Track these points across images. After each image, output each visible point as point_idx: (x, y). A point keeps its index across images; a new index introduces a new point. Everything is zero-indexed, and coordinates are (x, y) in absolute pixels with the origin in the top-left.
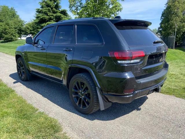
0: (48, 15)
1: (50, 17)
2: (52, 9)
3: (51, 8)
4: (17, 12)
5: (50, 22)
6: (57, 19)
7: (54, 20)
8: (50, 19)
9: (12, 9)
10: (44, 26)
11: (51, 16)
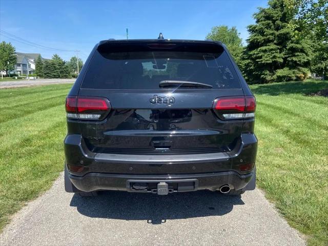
0: (263, 35)
1: (268, 37)
2: (274, 22)
3: (272, 20)
4: (240, 34)
5: (266, 46)
6: (280, 41)
7: (275, 42)
8: (267, 42)
9: (233, 30)
10: (254, 54)
11: (270, 35)
